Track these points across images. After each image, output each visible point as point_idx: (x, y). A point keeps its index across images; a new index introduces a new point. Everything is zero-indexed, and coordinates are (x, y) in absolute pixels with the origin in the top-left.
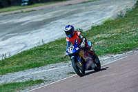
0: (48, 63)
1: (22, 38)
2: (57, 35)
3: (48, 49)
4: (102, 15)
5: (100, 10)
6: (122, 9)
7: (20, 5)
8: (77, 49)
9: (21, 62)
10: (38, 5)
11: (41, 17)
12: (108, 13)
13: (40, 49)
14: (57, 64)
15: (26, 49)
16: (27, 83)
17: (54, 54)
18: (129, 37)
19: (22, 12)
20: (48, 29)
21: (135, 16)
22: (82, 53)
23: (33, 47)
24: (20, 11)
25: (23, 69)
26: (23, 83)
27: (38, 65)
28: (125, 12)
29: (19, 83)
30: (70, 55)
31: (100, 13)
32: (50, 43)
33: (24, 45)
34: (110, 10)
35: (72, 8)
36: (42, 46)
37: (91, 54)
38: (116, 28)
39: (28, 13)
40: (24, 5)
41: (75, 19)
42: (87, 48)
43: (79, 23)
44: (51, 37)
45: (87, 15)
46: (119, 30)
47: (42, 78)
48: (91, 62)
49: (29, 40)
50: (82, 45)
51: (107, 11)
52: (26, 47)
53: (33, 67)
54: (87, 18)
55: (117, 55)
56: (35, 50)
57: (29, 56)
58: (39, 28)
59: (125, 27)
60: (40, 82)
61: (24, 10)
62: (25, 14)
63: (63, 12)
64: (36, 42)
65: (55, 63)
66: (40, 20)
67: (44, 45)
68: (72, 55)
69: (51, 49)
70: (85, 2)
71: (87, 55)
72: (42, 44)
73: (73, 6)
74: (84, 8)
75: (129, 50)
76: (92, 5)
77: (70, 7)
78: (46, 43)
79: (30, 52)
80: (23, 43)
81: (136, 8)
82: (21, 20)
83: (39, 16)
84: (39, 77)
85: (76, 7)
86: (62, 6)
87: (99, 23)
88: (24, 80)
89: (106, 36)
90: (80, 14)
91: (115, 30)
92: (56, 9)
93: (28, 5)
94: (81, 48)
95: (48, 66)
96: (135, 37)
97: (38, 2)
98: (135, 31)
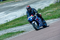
3: (26, 18)
9: (15, 23)
12: (52, 1)
13: (23, 18)
19: (14, 2)
25: (15, 26)
28: (59, 1)
31: (48, 1)
36: (24, 16)
41: (37, 4)
43: (39, 6)
45: (43, 2)
46: (57, 8)
49: (18, 14)
54: (43, 4)
55: (56, 19)
56: (20, 18)
57: (18, 21)
58: (22, 9)
59: (59, 7)
60: (23, 32)
64: (21, 15)
66: (22, 5)
79: (18, 19)
84: (22, 30)
88: (16, 31)
89: (51, 11)
90: (39, 2)
91: (55, 9)
95: (26, 25)
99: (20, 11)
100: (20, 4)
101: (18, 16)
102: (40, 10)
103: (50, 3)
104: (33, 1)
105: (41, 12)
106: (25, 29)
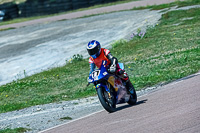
0: (32, 104)
3: (32, 84)
5: (107, 27)
6: (140, 26)
8: (105, 73)
10: (19, 20)
11: (22, 38)
12: (120, 32)
13: (21, 84)
14: (45, 105)
17: (41, 91)
18: (149, 66)
20: (33, 55)
21: (159, 36)
22: (112, 80)
23: (10, 81)
27: (18, 107)
28: (144, 31)
31: (108, 32)
32: (35, 76)
34: (123, 27)
35: (67, 25)
36: (25, 79)
37: (124, 81)
38: (130, 53)
41: (72, 41)
42: (118, 73)
44: (37, 67)
46: (135, 57)
47: (24, 126)
49: (5, 71)
50: (112, 68)
51: (119, 29)
53: (10, 110)
56: (14, 85)
57: (5, 94)
58: (20, 54)
59: (145, 52)
60: (20, 130)
63: (54, 30)
64: (15, 74)
65: (43, 104)
67: (27, 78)
69: (37, 84)
70: (86, 17)
71: (119, 83)
72: (23, 76)
73: (68, 22)
74: (85, 24)
75: (150, 85)
76: (96, 20)
77: (64, 23)
78: (29, 74)
79: (6, 88)
81: (161, 24)
83: (20, 36)
84: (19, 125)
86: (53, 22)
90: (79, 34)
91: (130, 57)
92: (44, 27)
93: (4, 20)
94: (110, 73)
95: (32, 108)
96: (159, 66)
97: (18, 16)
98: (160, 58)
99: (13, 63)
100: (13, 37)
101: (5, 77)
102: (80, 60)
103: (114, 39)
104: (59, 31)
105: (83, 66)
106: (29, 121)
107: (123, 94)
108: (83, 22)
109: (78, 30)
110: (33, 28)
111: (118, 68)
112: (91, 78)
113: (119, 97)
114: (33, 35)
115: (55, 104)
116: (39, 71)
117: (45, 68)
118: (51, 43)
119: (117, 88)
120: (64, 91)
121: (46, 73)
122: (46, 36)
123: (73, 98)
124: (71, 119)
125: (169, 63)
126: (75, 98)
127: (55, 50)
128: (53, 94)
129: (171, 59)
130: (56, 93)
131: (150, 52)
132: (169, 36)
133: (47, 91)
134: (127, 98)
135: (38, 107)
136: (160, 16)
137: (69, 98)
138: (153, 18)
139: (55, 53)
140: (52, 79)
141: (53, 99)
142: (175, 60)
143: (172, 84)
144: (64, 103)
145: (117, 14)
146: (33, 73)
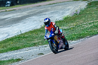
0: (24, 47)
1: (6, 29)
2: (31, 27)
3: (24, 37)
4: (63, 13)
5: (61, 9)
6: (77, 9)
7: (5, 6)
8: (53, 34)
9: (5, 46)
10: (18, 6)
11: (19, 15)
12: (67, 12)
13: (19, 37)
14: (31, 48)
15: (8, 37)
16: (9, 61)
17: (29, 41)
18: (82, 28)
19: (6, 11)
20: (25, 23)
21: (86, 14)
22: (56, 37)
23: (14, 35)
24: (4, 10)
25: (6, 51)
26: (7, 61)
27: (17, 49)
28: (79, 11)
29: (4, 61)
30: (48, 39)
31: (61, 11)
32: (26, 33)
33: (7, 35)
34: (69, 10)
35: (41, 8)
36: (21, 35)
37: (62, 38)
38: (72, 22)
39: (10, 12)
40: (8, 6)
41: (44, 16)
42: (59, 34)
44: (27, 29)
45: (52, 13)
46: (75, 24)
47: (20, 58)
48: (62, 44)
49: (11, 31)
50: (56, 32)
52: (9, 35)
53: (14, 50)
54: (52, 15)
55: (74, 41)
56: (15, 37)
57: (11, 42)
58: (18, 22)
59: (79, 22)
60: (18, 60)
61: (7, 10)
62: (8, 13)
63: (34, 11)
64: (16, 32)
66: (19, 16)
67: (22, 34)
68: (49, 38)
69: (27, 37)
70: (50, 4)
71: (60, 39)
72: (20, 33)
73: (42, 7)
74: (50, 8)
75: (82, 38)
77: (40, 7)
78: (23, 33)
79: (11, 39)
80: (6, 33)
81: (87, 8)
82: (5, 17)
83: (18, 14)
84: (18, 57)
85: (45, 7)
86: (34, 7)
87: (61, 19)
88: (7, 59)
89: (66, 28)
90: (47, 13)
91: (72, 24)
92: (30, 9)
93: (10, 6)
95: (24, 49)
96: (86, 29)
97: (17, 4)
98: (87, 24)
99: (15, 27)
100: (15, 14)
101: (11, 34)
104: (37, 11)
106: (23, 55)
107: (62, 45)
108: (49, 7)
109: (47, 11)
110: (25, 10)
111: (59, 31)
112: (46, 36)
113: (60, 46)
114: (25, 13)
115: (35, 47)
116: (28, 31)
117: (31, 30)
118: (33, 17)
119: (59, 41)
120: (40, 41)
121: (31, 32)
122: (31, 14)
123: (44, 44)
124: (43, 54)
125: (91, 27)
126: (45, 44)
127: (36, 20)
128: (34, 42)
129: (92, 25)
130: (36, 41)
131: (82, 22)
132: (91, 14)
133: (31, 41)
134: (64, 46)
135: (27, 49)
136: (87, 4)
137: (42, 44)
138: (83, 5)
139: (36, 22)
140: (34, 35)
141: (35, 45)
142: (94, 26)
143: (93, 37)
144: (40, 46)
145: (66, 3)
146: (24, 32)
